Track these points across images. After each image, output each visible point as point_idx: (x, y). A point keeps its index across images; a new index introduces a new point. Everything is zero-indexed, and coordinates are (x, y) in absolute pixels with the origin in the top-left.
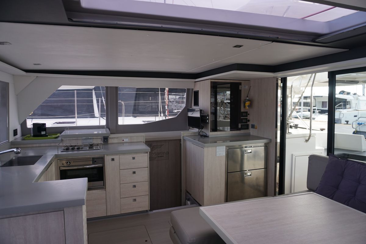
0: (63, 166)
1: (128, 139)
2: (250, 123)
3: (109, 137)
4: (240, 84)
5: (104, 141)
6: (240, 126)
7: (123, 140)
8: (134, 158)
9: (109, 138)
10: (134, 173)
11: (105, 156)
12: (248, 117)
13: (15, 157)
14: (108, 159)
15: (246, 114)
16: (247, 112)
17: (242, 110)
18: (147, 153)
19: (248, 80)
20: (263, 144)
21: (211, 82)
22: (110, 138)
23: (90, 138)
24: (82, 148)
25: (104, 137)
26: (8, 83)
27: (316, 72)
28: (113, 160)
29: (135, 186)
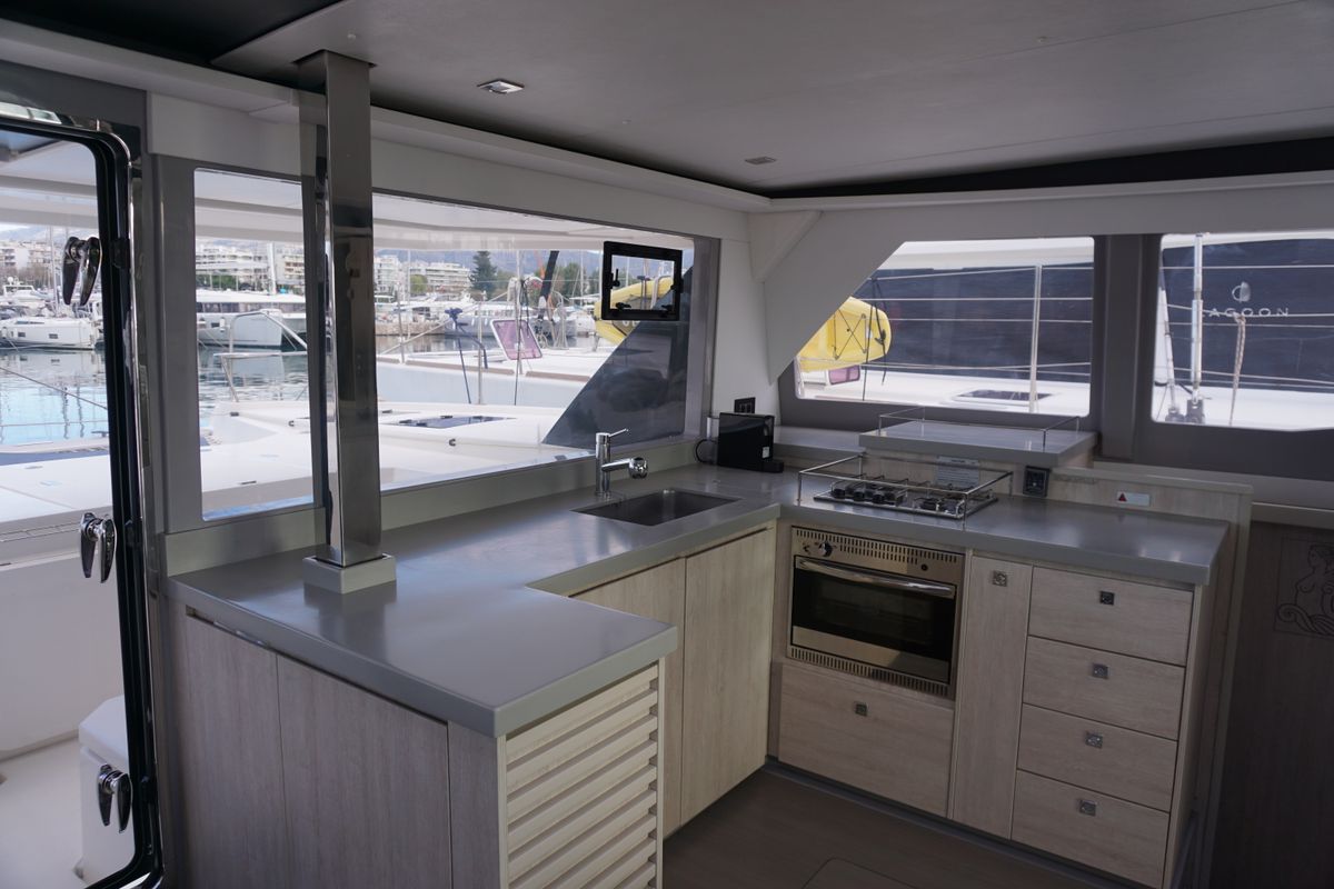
0: (806, 554)
1: (1147, 497)
3: (1055, 471)
5: (1027, 488)
7: (1122, 498)
9: (1051, 477)
10: (1101, 671)
11: (969, 553)
13: (671, 489)
14: (977, 570)
18: (1190, 587)
23: (968, 462)
24: (900, 501)
25: (1028, 467)
26: (720, 240)
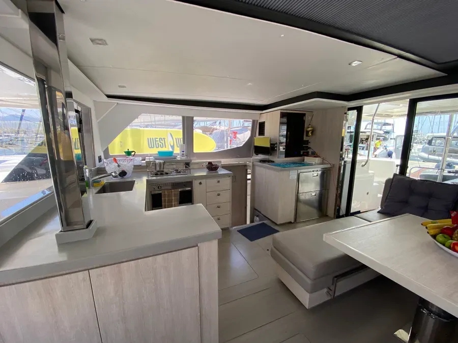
2: (310, 151)
4: (304, 115)
6: (302, 153)
8: (219, 182)
12: (309, 145)
15: (307, 142)
16: (308, 141)
17: (305, 138)
19: (311, 111)
20: (319, 169)
21: (281, 112)
22: (192, 164)
27: (379, 102)
28: (200, 183)
29: (218, 207)
